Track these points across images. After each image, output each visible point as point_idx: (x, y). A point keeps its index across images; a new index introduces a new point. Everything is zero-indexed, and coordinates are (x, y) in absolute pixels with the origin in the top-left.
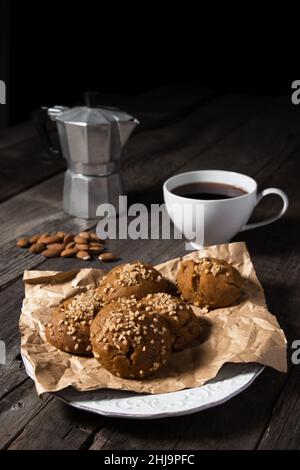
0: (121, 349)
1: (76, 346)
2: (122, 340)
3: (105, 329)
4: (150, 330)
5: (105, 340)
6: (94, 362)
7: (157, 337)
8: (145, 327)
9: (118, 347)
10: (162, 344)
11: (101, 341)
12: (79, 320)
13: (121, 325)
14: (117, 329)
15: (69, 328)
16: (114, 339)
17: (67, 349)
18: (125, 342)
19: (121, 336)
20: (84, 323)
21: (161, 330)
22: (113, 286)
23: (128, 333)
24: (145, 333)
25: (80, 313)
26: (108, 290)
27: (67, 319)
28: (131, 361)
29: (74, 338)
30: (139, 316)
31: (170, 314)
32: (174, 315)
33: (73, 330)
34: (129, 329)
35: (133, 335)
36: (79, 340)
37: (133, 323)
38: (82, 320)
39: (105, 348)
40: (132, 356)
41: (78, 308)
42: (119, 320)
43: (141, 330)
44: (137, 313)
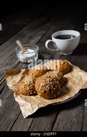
0: (48, 91)
1: (31, 93)
2: (48, 88)
3: (41, 86)
4: (54, 83)
5: (42, 89)
6: (38, 96)
7: (57, 84)
8: (53, 82)
9: (47, 90)
10: (59, 86)
11: (41, 89)
12: (29, 85)
13: (46, 83)
14: (45, 85)
15: (27, 88)
16: (45, 88)
17: (28, 95)
18: (49, 88)
19: (47, 87)
20: (31, 85)
21: (57, 82)
22: (34, 72)
23: (49, 85)
24: (53, 84)
25: (29, 83)
26: (33, 74)
27: (25, 86)
28: (51, 93)
29: (30, 91)
30: (50, 79)
31: (57, 77)
32: (58, 77)
33: (29, 88)
34: (49, 84)
35: (50, 86)
36: (31, 91)
37: (49, 82)
38: (30, 85)
39: (43, 91)
40: (52, 92)
41: (28, 81)
42: (45, 82)
43: (52, 83)
44: (49, 78)
